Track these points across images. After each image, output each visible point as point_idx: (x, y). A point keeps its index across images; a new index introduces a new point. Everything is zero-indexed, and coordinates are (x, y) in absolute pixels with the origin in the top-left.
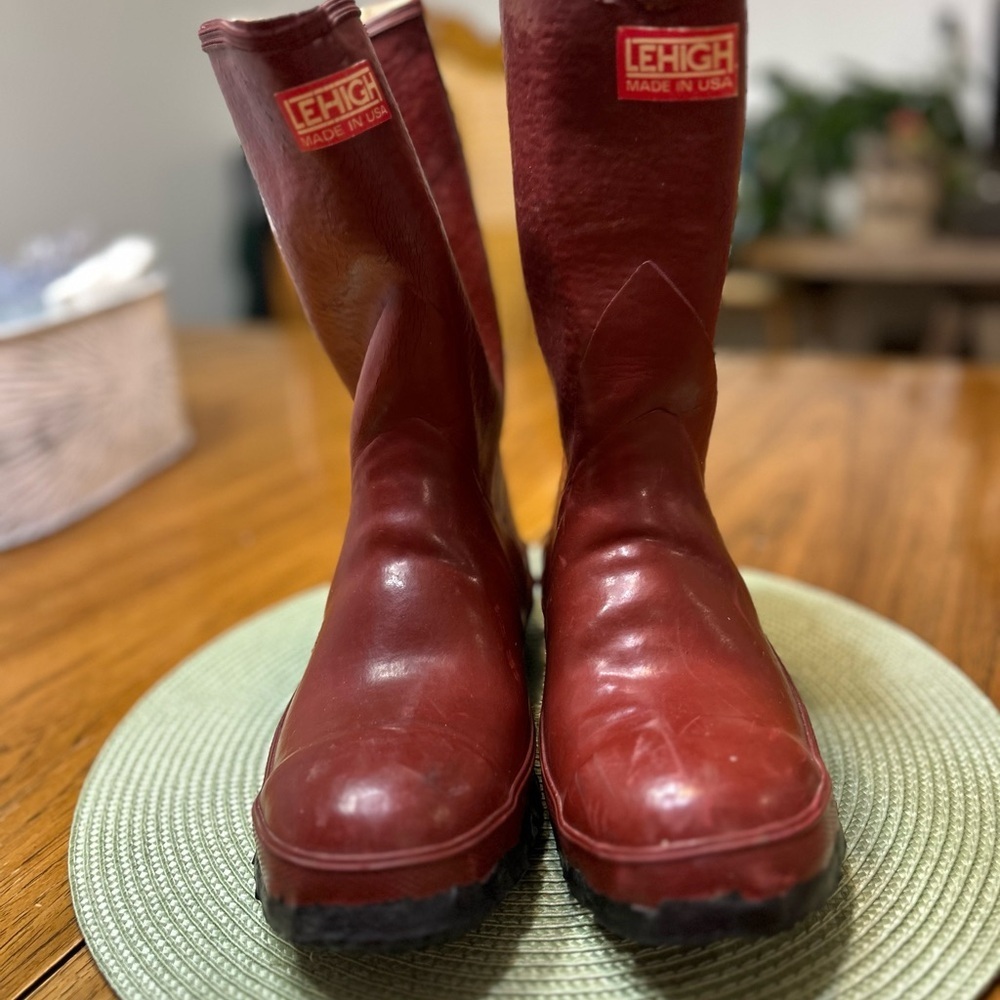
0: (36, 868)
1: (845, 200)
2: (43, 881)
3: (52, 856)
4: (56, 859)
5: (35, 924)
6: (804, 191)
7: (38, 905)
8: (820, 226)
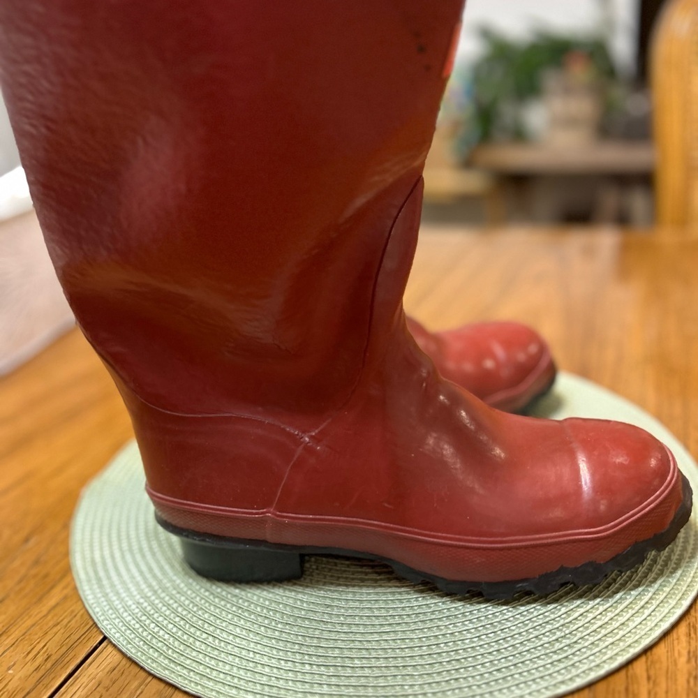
0: (6, 643)
1: (537, 116)
2: (13, 652)
3: (17, 632)
4: (21, 634)
5: (10, 687)
6: (507, 111)
7: (10, 672)
8: (519, 135)
